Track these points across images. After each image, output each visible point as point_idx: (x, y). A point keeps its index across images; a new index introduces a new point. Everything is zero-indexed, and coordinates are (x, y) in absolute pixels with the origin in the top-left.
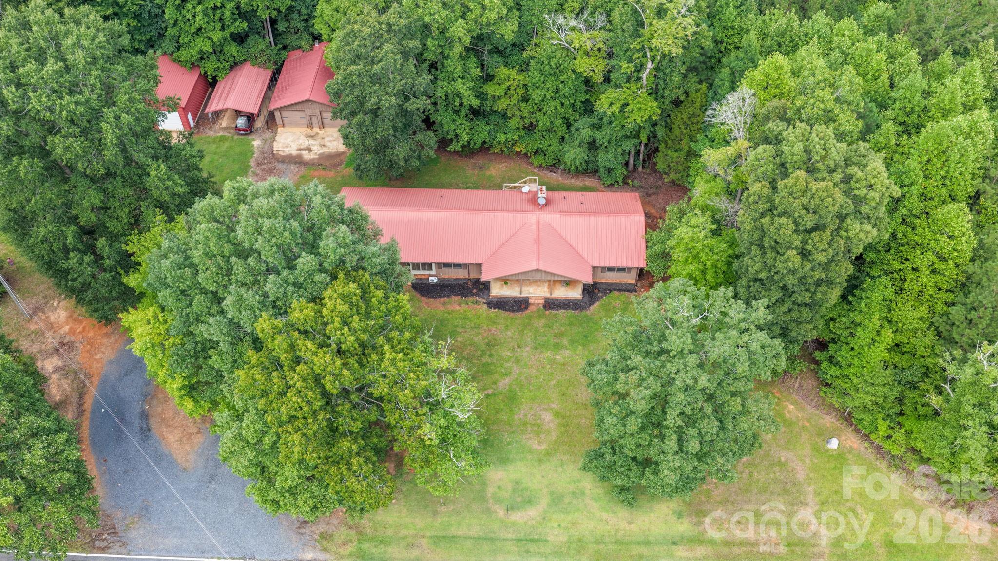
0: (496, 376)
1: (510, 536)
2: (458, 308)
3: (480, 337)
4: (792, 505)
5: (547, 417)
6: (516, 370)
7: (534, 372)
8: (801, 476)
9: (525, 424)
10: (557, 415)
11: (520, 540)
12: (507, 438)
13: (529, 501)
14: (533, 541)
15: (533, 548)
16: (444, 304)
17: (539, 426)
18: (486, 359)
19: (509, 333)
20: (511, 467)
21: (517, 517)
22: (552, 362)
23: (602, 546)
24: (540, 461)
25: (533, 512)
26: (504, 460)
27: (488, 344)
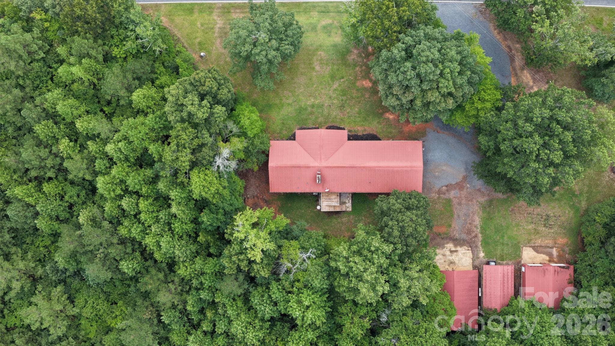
0: (339, 88)
1: (332, 14)
2: (359, 128)
3: (348, 111)
4: (224, 28)
5: (318, 68)
6: (331, 93)
7: (323, 91)
8: (219, 40)
9: (327, 64)
10: (313, 69)
11: (328, 12)
12: (334, 57)
13: (325, 28)
14: (324, 12)
15: (323, 9)
16: (365, 130)
17: (321, 63)
18: (344, 98)
19: (335, 114)
20: (332, 43)
21: (329, 21)
22: (315, 98)
23: (298, 10)
24: (320, 46)
25: (323, 23)
26: (335, 46)
27: (344, 107)
